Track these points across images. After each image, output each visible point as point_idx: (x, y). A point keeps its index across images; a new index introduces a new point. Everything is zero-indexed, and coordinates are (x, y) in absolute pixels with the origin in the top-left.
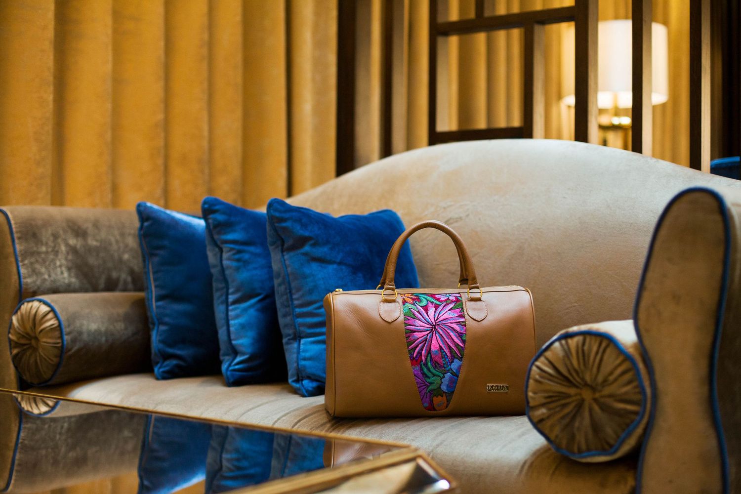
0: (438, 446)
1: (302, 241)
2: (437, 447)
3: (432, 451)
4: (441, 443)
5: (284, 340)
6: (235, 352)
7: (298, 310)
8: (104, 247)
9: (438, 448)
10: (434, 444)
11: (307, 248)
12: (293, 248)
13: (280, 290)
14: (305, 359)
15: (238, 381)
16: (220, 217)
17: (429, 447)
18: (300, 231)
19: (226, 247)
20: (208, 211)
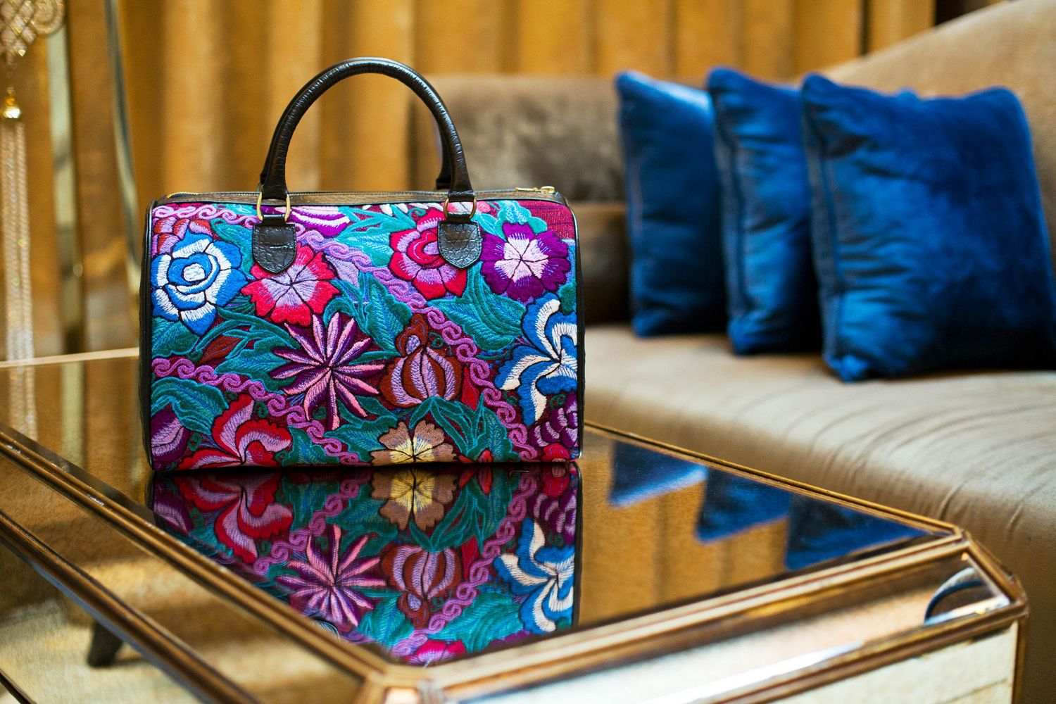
0: (1033, 492)
1: (853, 142)
2: (1031, 495)
3: (1023, 500)
4: (1038, 489)
5: (823, 293)
6: (749, 304)
7: (844, 250)
8: (573, 137)
9: (1033, 497)
10: (1028, 488)
11: (861, 154)
12: (840, 152)
13: (819, 216)
14: (850, 325)
15: (753, 349)
16: (734, 100)
17: (1018, 493)
18: (852, 126)
19: (742, 145)
20: (715, 89)
